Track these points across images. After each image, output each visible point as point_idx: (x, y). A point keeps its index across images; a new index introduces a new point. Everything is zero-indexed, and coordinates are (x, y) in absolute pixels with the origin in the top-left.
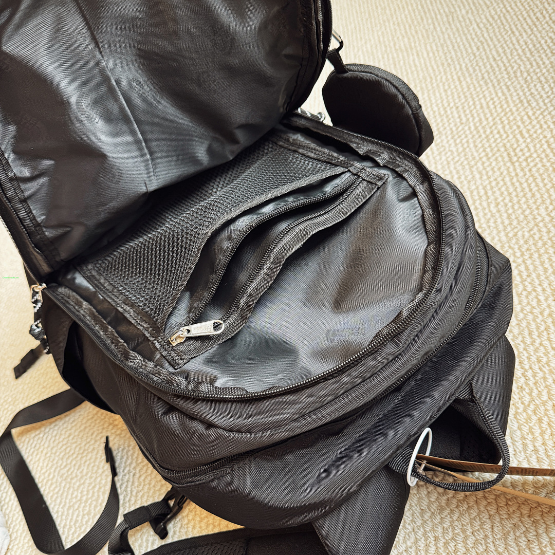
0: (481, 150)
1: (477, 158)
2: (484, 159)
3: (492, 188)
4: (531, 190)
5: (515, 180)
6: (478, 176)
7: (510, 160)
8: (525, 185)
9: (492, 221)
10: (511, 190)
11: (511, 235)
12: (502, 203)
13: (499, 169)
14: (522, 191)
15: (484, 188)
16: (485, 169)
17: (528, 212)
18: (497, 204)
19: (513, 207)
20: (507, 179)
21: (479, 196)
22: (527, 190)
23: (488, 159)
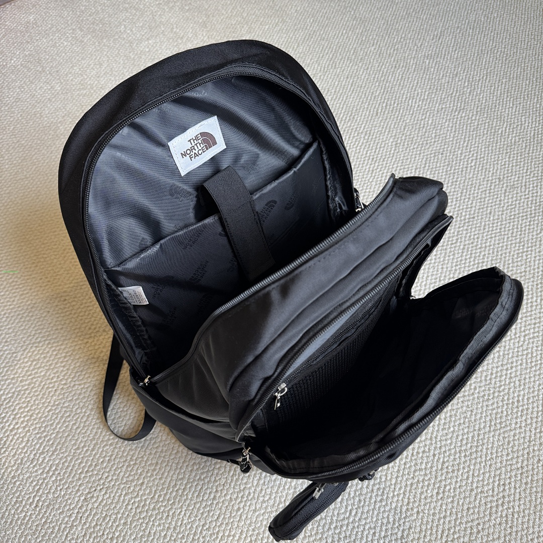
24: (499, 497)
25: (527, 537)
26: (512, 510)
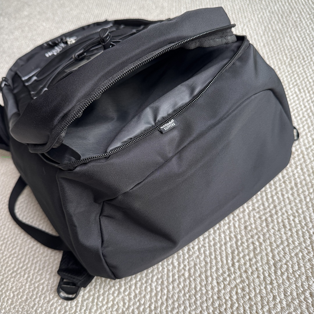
24: (271, 208)
25: (309, 232)
26: (286, 214)
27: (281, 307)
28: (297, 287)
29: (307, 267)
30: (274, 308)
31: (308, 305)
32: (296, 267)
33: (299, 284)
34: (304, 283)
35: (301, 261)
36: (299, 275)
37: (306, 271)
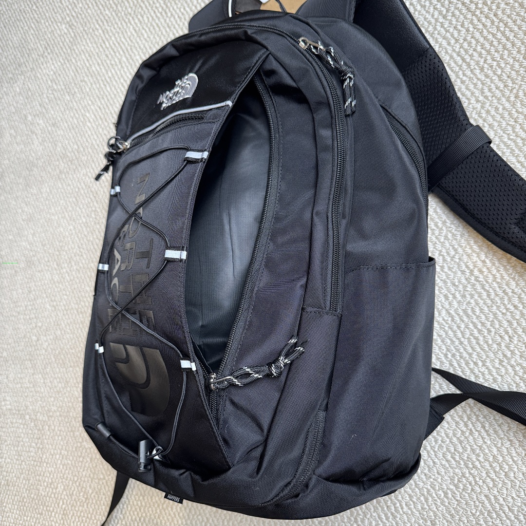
0: (432, 9)
1: (433, 21)
2: (441, 20)
3: (466, 51)
4: (508, 39)
5: (485, 32)
6: (444, 43)
7: (468, 9)
8: (499, 35)
9: (486, 90)
10: (487, 46)
11: (512, 99)
12: (486, 66)
13: (462, 26)
14: (499, 43)
15: (459, 54)
16: (447, 31)
17: (517, 65)
18: (482, 69)
19: (499, 65)
20: (477, 35)
21: (458, 66)
22: (504, 40)
23: (445, 17)
27: (458, 302)
28: (463, 272)
29: (462, 246)
30: (450, 307)
31: (481, 284)
32: (452, 253)
33: (464, 267)
34: (468, 264)
35: (454, 242)
36: (459, 259)
37: (464, 251)
